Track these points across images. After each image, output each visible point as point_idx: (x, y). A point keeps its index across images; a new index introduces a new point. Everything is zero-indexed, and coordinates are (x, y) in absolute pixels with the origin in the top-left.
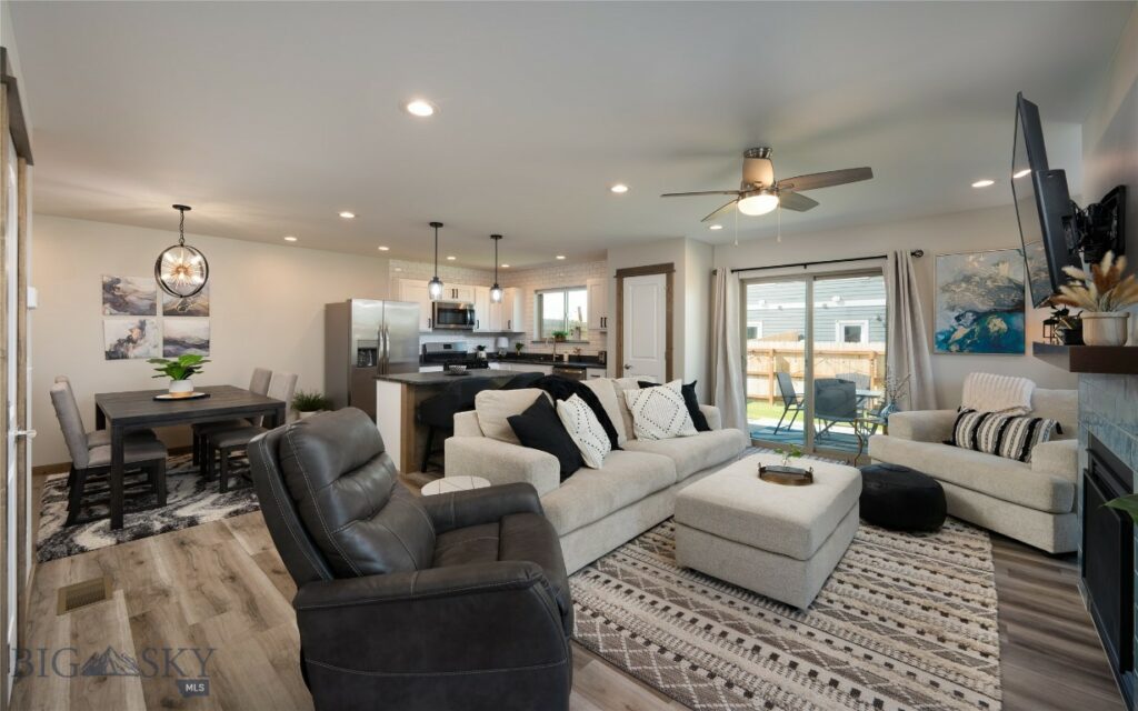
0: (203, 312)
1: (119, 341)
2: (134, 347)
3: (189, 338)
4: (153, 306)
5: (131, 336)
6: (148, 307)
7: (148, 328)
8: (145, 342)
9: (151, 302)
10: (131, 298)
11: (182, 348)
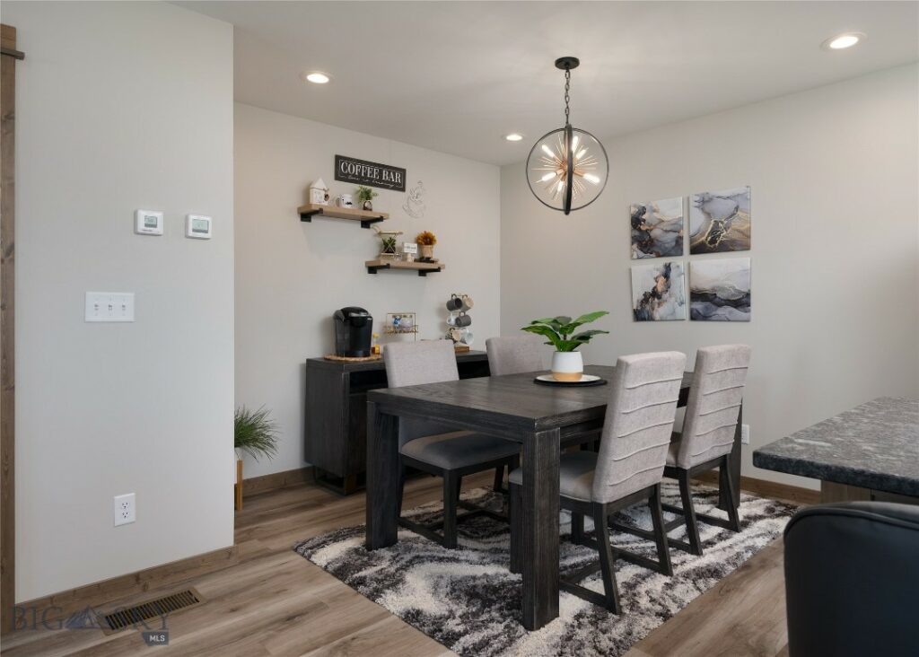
0: (739, 244)
1: (645, 295)
2: (659, 304)
3: (723, 289)
4: (679, 241)
5: (655, 287)
6: (674, 244)
7: (673, 274)
8: (670, 296)
9: (676, 235)
10: (656, 233)
11: (713, 307)
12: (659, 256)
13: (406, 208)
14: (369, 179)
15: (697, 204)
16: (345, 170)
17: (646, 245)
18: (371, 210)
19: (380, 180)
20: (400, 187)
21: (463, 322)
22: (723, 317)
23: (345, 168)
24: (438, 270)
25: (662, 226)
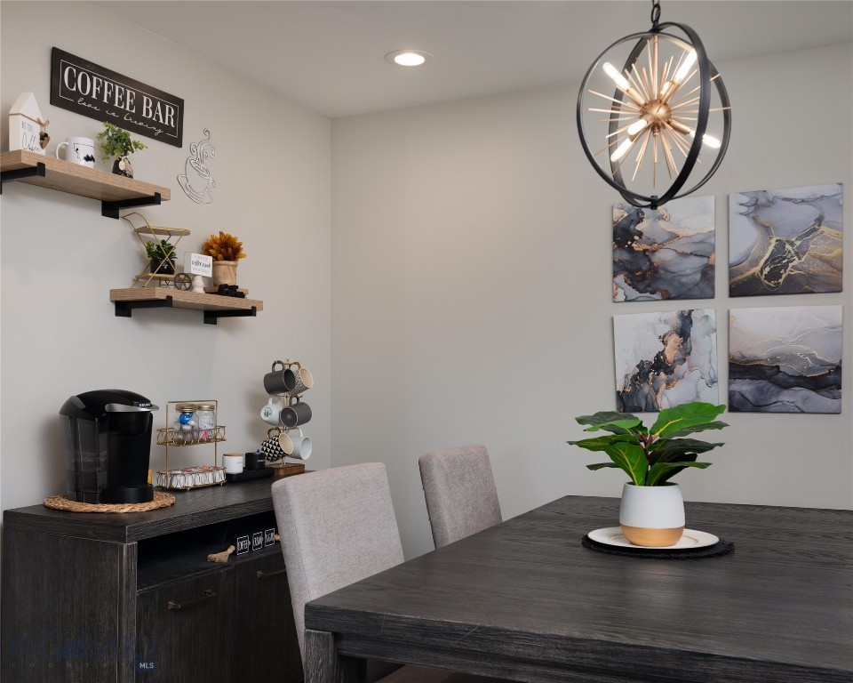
0: (822, 282)
1: (640, 366)
4: (707, 273)
5: (662, 353)
6: (698, 277)
7: (696, 331)
8: (691, 369)
9: (705, 261)
10: (664, 256)
11: (773, 388)
12: (667, 297)
13: (183, 182)
14: (118, 111)
15: (744, 209)
16: (71, 85)
17: (643, 277)
18: (131, 177)
19: (138, 116)
20: (173, 136)
21: (294, 417)
22: (792, 407)
23: (73, 80)
24: (251, 312)
25: (675, 245)
